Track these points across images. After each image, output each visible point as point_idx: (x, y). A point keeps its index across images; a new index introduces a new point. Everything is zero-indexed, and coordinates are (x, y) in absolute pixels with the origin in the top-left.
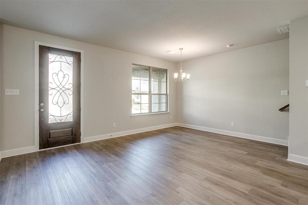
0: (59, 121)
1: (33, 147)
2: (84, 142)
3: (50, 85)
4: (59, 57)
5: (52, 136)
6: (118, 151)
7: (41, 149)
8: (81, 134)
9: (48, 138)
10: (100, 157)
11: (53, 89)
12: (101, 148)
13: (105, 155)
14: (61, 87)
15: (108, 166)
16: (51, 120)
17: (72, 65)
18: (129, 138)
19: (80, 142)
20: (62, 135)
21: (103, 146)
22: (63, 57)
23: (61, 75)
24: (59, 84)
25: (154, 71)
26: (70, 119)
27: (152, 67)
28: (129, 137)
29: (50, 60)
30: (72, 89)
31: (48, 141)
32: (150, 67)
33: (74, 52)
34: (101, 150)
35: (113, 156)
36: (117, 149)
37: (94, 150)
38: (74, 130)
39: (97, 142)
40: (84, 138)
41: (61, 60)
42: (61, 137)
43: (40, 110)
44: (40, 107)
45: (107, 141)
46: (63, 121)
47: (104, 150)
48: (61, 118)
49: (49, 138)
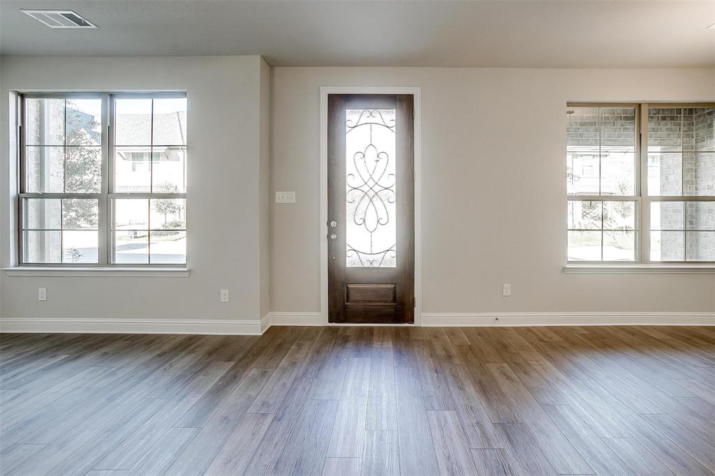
0: (367, 265)
1: (317, 314)
2: (422, 326)
3: (349, 180)
4: (367, 113)
5: (353, 296)
6: (496, 374)
7: (332, 322)
8: (416, 304)
9: (344, 301)
10: (436, 380)
11: (355, 189)
12: (454, 351)
13: (450, 379)
14: (371, 183)
15: (439, 420)
16: (352, 261)
17: (394, 129)
18: (551, 338)
19: (412, 321)
20: (371, 299)
21: (460, 347)
22: (376, 113)
23: (371, 154)
24: (366, 177)
25: (664, 118)
26: (391, 261)
27: (650, 104)
28: (553, 335)
29: (348, 123)
30: (394, 188)
31: (345, 307)
32: (640, 104)
33: (398, 97)
34: (449, 357)
35: (471, 390)
36: (493, 369)
37: (433, 354)
38: (398, 289)
39: (452, 332)
40: (423, 314)
41: (371, 120)
42: (370, 301)
43: (329, 237)
44: (331, 231)
45: (479, 335)
46: (376, 265)
47: (457, 361)
48: (371, 258)
49: (348, 301)
